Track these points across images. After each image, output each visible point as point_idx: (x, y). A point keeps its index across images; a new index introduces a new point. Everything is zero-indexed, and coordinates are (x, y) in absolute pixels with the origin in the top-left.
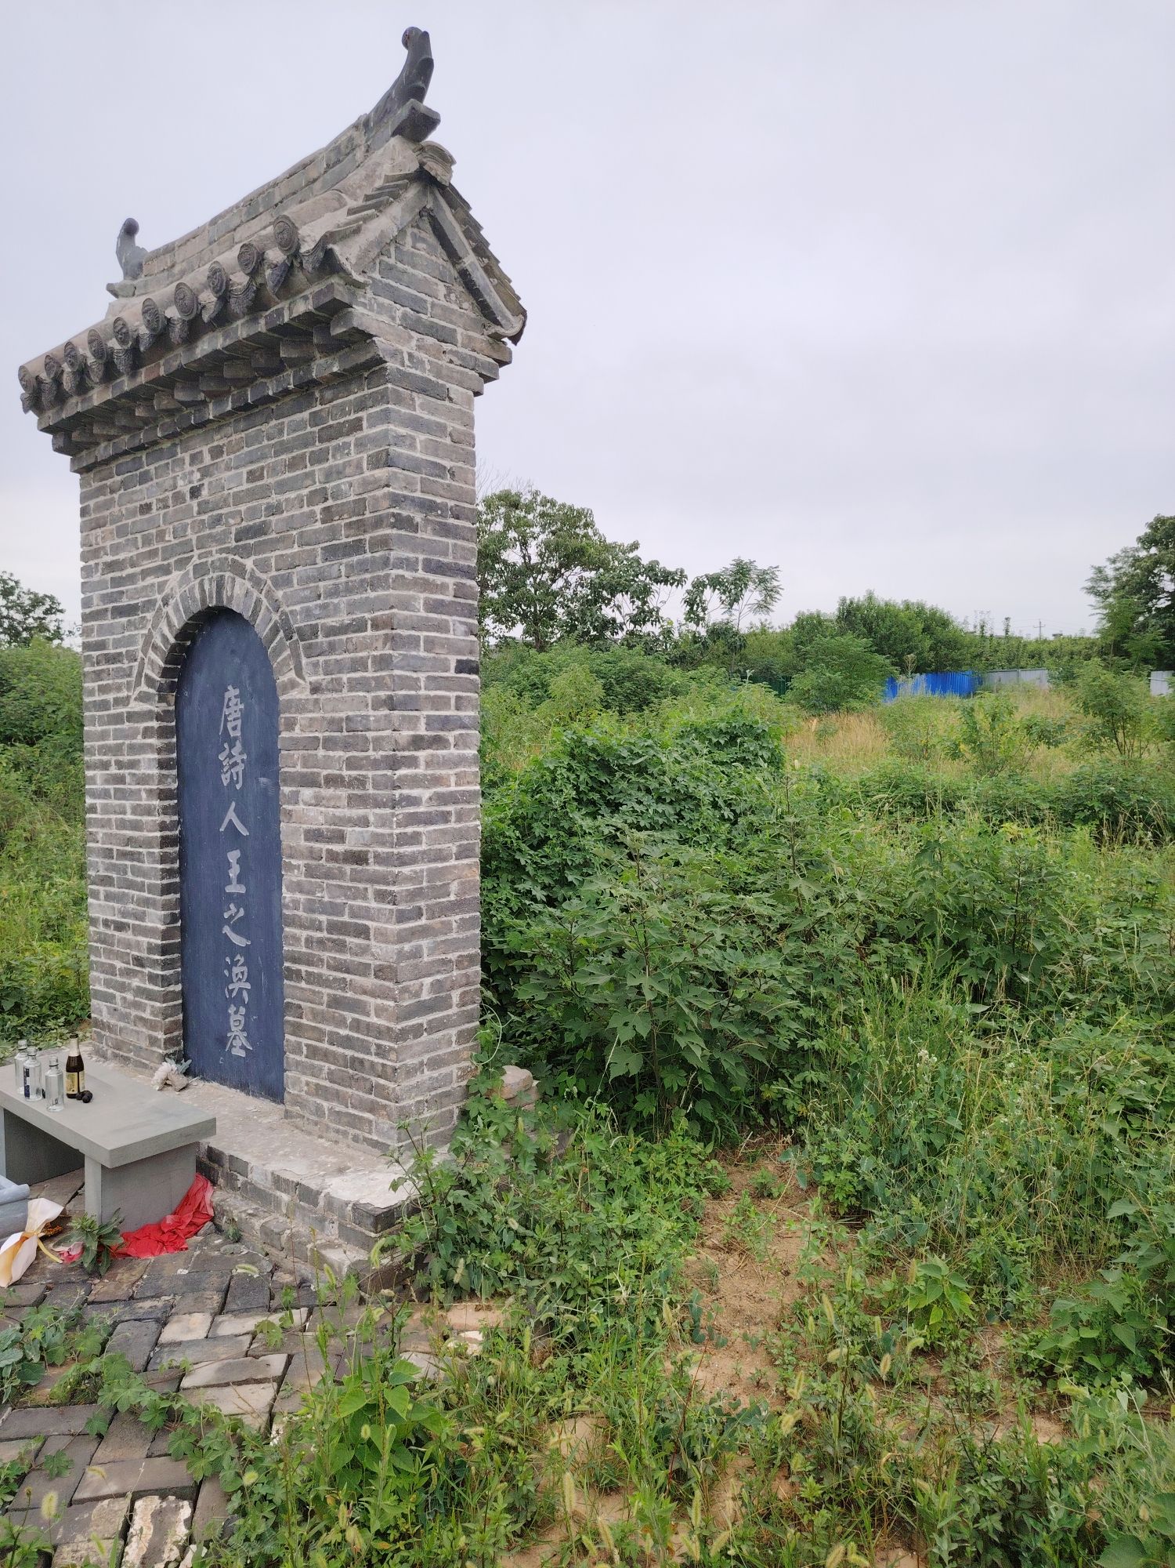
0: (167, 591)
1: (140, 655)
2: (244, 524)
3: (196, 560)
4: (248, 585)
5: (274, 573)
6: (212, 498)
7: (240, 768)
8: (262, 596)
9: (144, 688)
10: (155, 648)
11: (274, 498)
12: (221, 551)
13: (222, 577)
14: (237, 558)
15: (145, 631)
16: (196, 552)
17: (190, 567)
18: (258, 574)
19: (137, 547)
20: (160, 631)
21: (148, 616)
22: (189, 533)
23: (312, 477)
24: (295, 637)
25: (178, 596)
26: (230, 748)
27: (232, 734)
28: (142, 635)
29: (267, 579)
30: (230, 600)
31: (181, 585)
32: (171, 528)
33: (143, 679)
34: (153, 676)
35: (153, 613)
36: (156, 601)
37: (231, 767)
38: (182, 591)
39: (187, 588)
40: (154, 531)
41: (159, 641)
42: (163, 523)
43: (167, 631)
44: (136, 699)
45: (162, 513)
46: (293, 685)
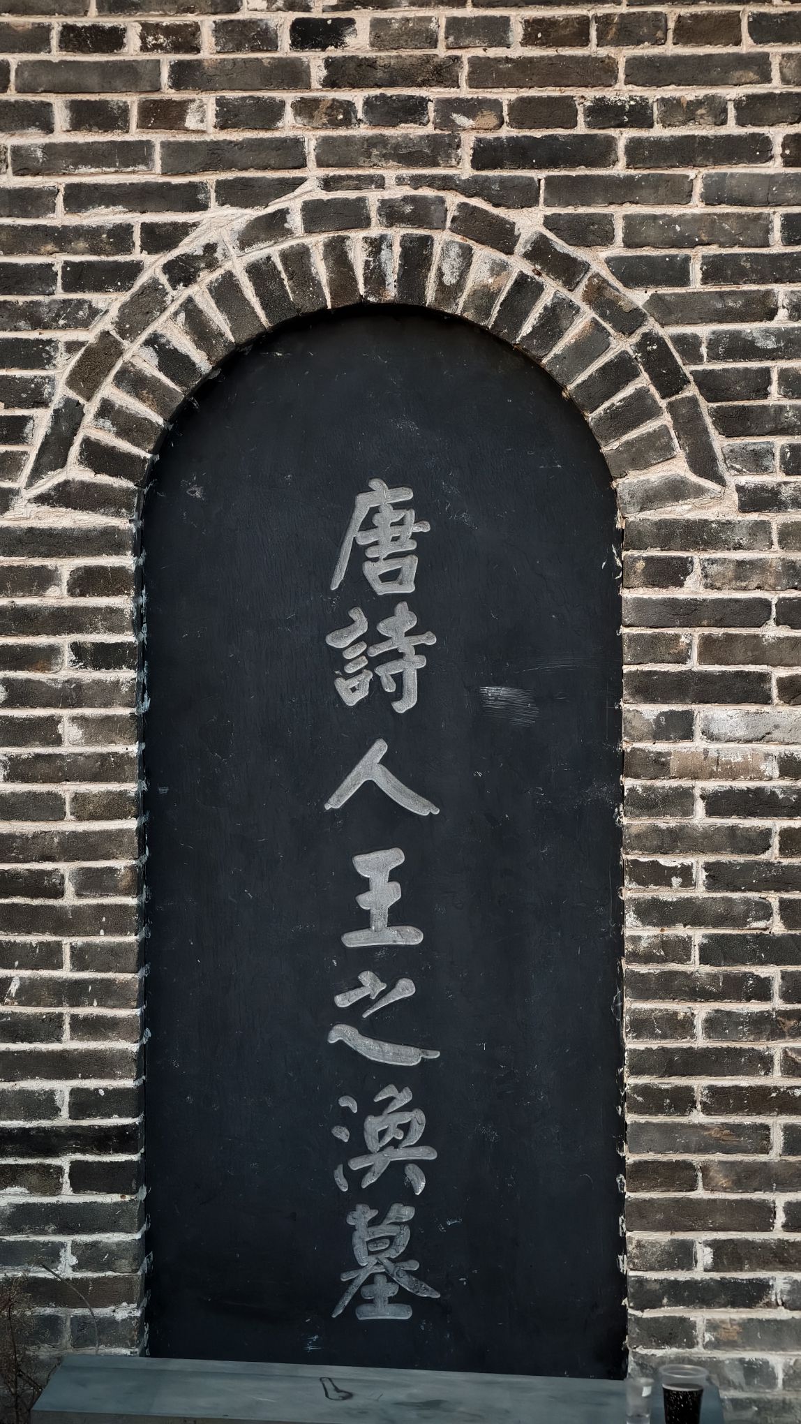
0: (190, 246)
1: (61, 392)
2: (506, 132)
3: (312, 190)
4: (519, 265)
5: (617, 249)
6: (385, 56)
7: (412, 666)
8: (576, 297)
9: (76, 471)
10: (134, 382)
11: (621, 92)
12: (417, 182)
13: (426, 242)
14: (476, 202)
15: (89, 336)
16: (313, 173)
17: (293, 203)
18: (561, 246)
19: (48, 128)
20: (153, 341)
21: (98, 299)
22: (289, 125)
23: (760, 66)
24: (692, 390)
25: (237, 264)
26: (373, 624)
27: (382, 589)
28: (72, 347)
29: (597, 259)
30: (448, 292)
31: (246, 240)
32: (209, 101)
33: (74, 451)
34: (124, 446)
35: (125, 297)
36: (136, 268)
37: (374, 663)
38: (256, 253)
39: (272, 250)
40: (133, 101)
41: (148, 364)
42: (177, 84)
43: (184, 343)
44: (42, 499)
45: (167, 60)
46: (676, 491)
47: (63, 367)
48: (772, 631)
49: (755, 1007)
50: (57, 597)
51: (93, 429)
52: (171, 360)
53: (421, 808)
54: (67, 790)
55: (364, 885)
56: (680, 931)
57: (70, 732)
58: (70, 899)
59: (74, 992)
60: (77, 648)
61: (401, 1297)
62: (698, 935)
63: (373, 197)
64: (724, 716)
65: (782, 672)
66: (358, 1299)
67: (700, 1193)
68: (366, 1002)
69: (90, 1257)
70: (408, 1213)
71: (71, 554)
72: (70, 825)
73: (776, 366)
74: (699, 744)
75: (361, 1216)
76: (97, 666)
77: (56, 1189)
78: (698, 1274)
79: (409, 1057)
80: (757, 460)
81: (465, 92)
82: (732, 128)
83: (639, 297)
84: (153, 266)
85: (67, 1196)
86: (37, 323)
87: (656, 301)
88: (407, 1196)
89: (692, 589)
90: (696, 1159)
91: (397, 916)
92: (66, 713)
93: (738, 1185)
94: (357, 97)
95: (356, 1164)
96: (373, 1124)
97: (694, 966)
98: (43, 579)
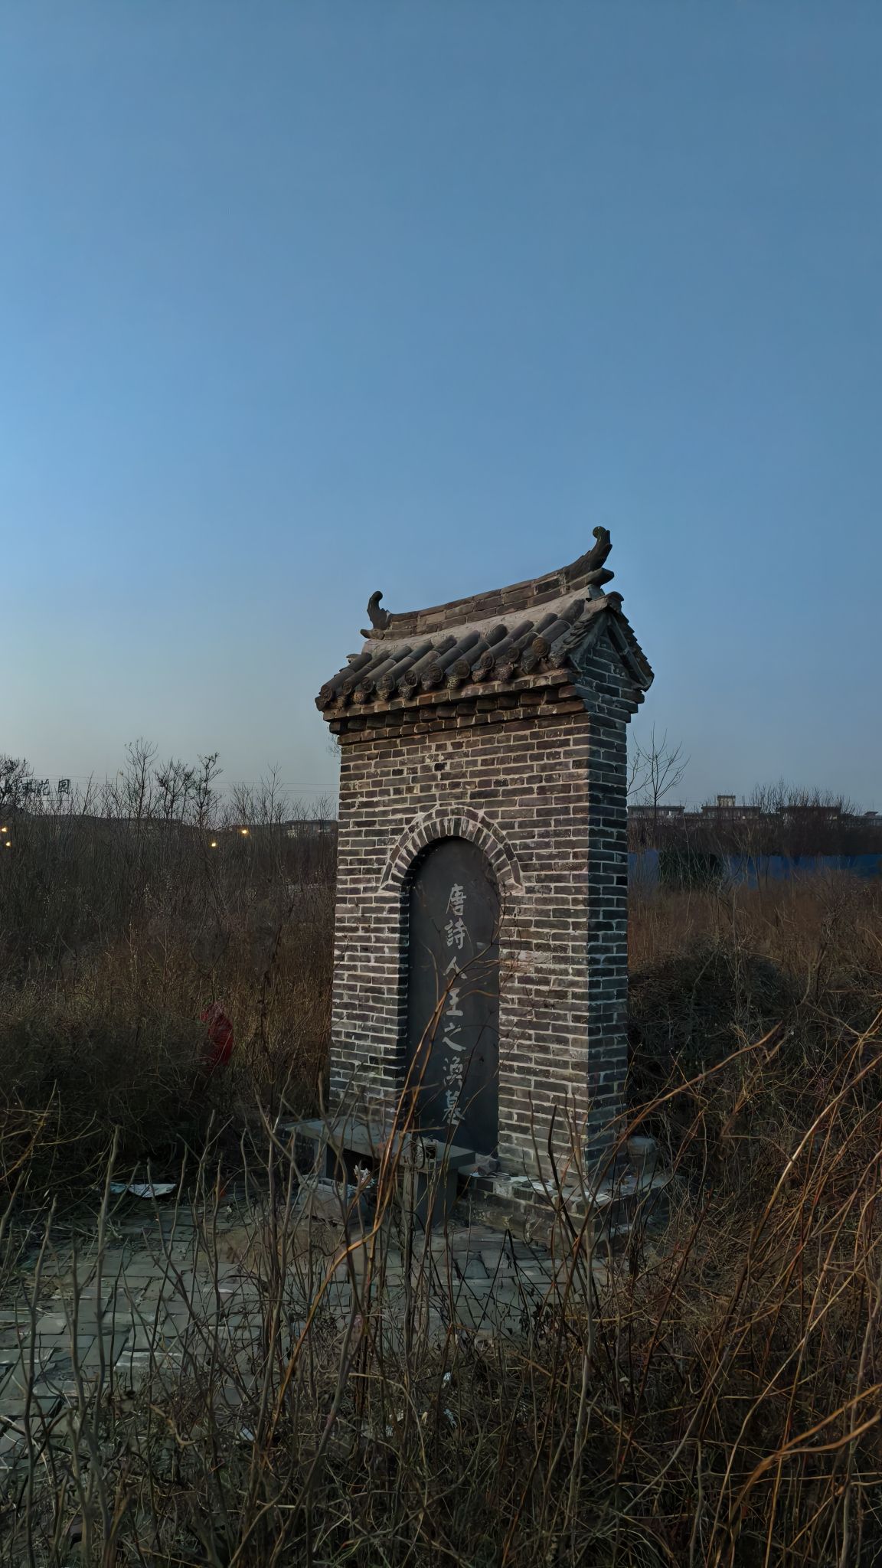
0: (413, 823)
1: (388, 861)
2: (477, 789)
3: (437, 807)
4: (479, 825)
5: (499, 820)
9: (390, 882)
10: (402, 858)
11: (502, 777)
12: (458, 804)
13: (459, 819)
15: (394, 847)
16: (438, 803)
17: (433, 811)
18: (487, 819)
19: (389, 795)
20: (406, 848)
21: (396, 837)
22: (434, 791)
23: (531, 768)
25: (423, 827)
26: (454, 924)
27: (456, 914)
28: (391, 849)
29: (495, 822)
31: (425, 820)
32: (418, 785)
33: (390, 877)
34: (400, 875)
35: (402, 836)
36: (403, 829)
37: (454, 935)
40: (404, 787)
42: (413, 782)
44: (383, 889)
45: (411, 776)
46: (511, 887)
47: (389, 853)
50: (385, 915)
51: (394, 871)
53: (463, 976)
54: (385, 966)
55: (451, 998)
56: (511, 1018)
57: (387, 950)
58: (386, 995)
59: (386, 1021)
60: (388, 928)
61: (457, 1118)
62: (516, 1019)
64: (522, 954)
66: (448, 1117)
68: (451, 1031)
70: (459, 1094)
71: (388, 903)
72: (386, 975)
73: (535, 852)
74: (516, 962)
75: (448, 1093)
77: (380, 1074)
80: (529, 879)
82: (525, 785)
83: (504, 833)
84: (406, 827)
85: (383, 1076)
86: (385, 844)
87: (508, 833)
88: (458, 1089)
89: (515, 916)
90: (515, 1087)
91: (458, 1007)
92: (386, 945)
93: (524, 1097)
94: (447, 782)
95: (448, 1078)
96: (451, 1067)
97: (515, 1028)
98: (382, 910)
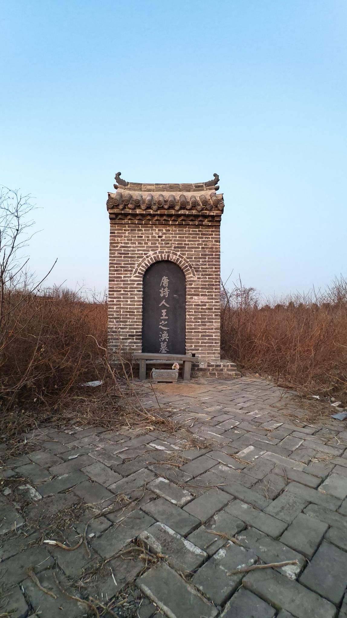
0: (148, 255)
1: (136, 267)
3: (159, 250)
4: (178, 257)
5: (186, 256)
6: (166, 239)
7: (167, 293)
8: (183, 260)
10: (143, 267)
12: (169, 250)
14: (174, 251)
17: (157, 251)
18: (181, 255)
19: (136, 244)
20: (144, 263)
21: (140, 259)
22: (157, 245)
24: (193, 268)
25: (152, 256)
26: (164, 289)
27: (165, 286)
28: (137, 263)
29: (184, 257)
30: (171, 259)
31: (153, 254)
32: (150, 242)
33: (137, 273)
34: (142, 272)
35: (142, 259)
36: (143, 257)
37: (164, 293)
38: (154, 256)
39: (156, 255)
40: (143, 242)
41: (144, 265)
42: (147, 241)
43: (147, 263)
44: (134, 277)
45: (147, 239)
46: (192, 277)
47: (136, 265)
48: (200, 290)
49: (198, 324)
50: (135, 286)
51: (139, 271)
52: (146, 265)
53: (168, 306)
54: (136, 303)
55: (163, 313)
56: (192, 317)
57: (136, 298)
58: (136, 313)
59: (136, 322)
60: (137, 290)
61: (166, 351)
62: (193, 317)
63: (165, 251)
64: (196, 297)
65: (201, 293)
66: (162, 351)
67: (193, 341)
68: (163, 324)
69: (137, 346)
70: (166, 343)
71: (137, 282)
72: (136, 307)
73: (200, 266)
74: (193, 300)
75: (162, 343)
76: (139, 292)
77: (134, 340)
78: (193, 348)
79: (166, 329)
80: (199, 275)
81: (173, 242)
82: (196, 246)
83: (188, 260)
84: (145, 256)
85: (135, 341)
86: (134, 261)
87: (190, 260)
88: (166, 341)
89: (193, 286)
90: (193, 337)
91: (166, 316)
92: (136, 296)
93: (196, 340)
94: (163, 242)
95: (161, 338)
96: (163, 335)
97: (193, 320)
98: (134, 284)
